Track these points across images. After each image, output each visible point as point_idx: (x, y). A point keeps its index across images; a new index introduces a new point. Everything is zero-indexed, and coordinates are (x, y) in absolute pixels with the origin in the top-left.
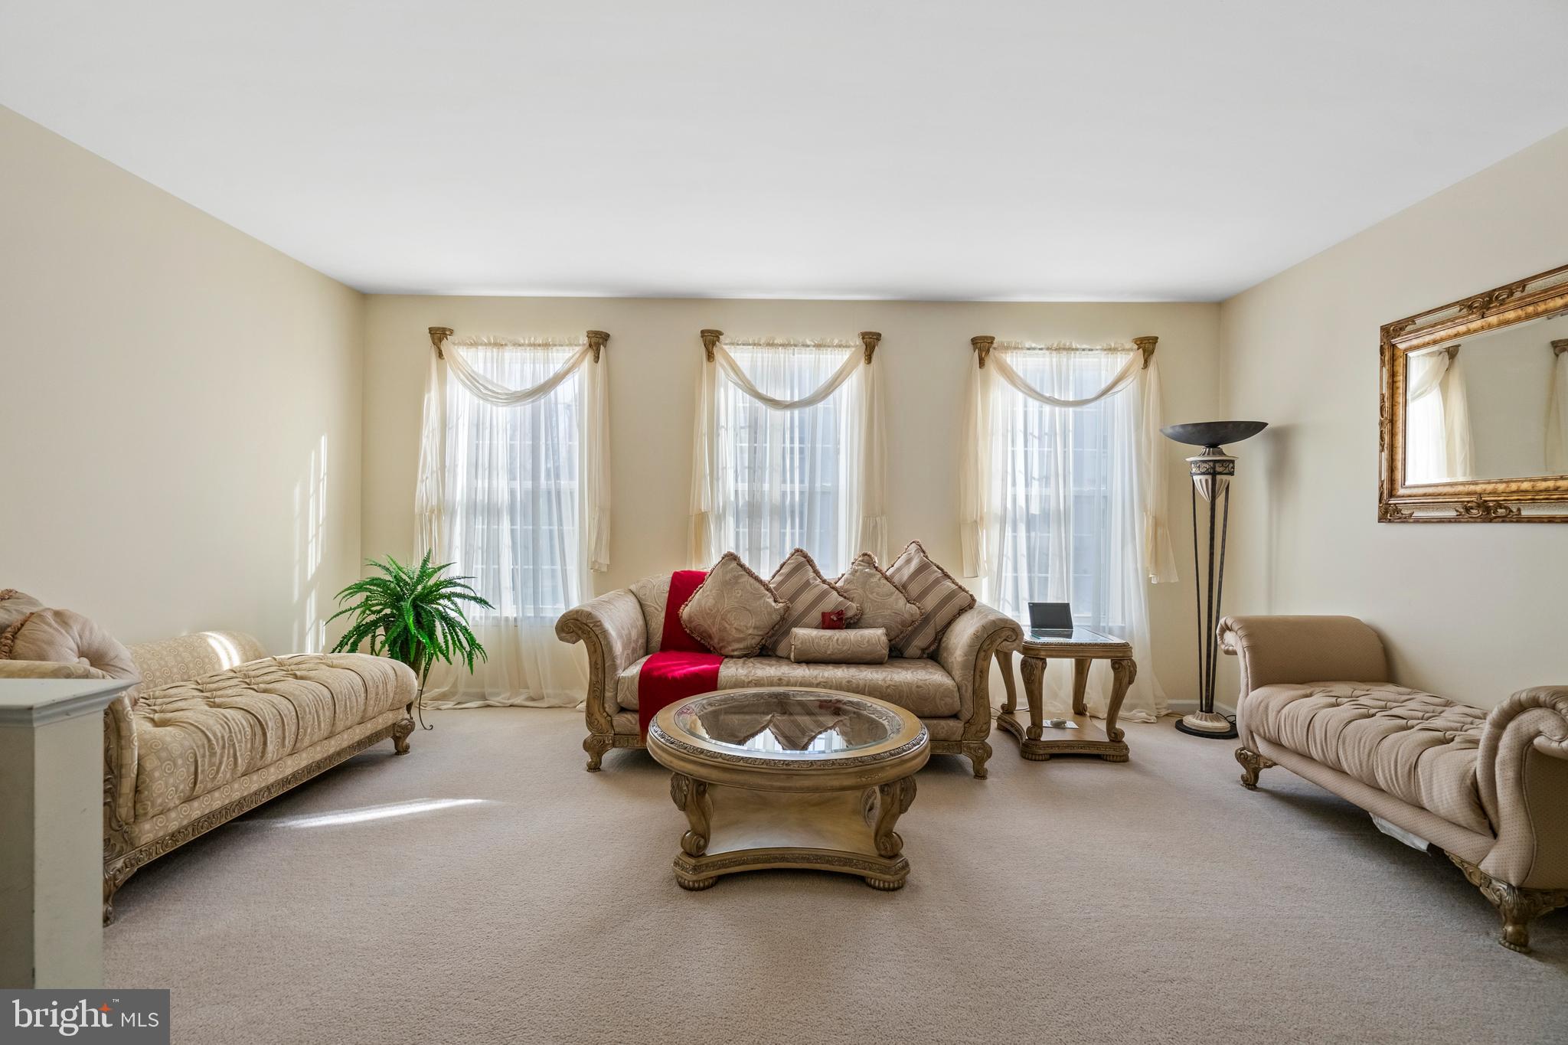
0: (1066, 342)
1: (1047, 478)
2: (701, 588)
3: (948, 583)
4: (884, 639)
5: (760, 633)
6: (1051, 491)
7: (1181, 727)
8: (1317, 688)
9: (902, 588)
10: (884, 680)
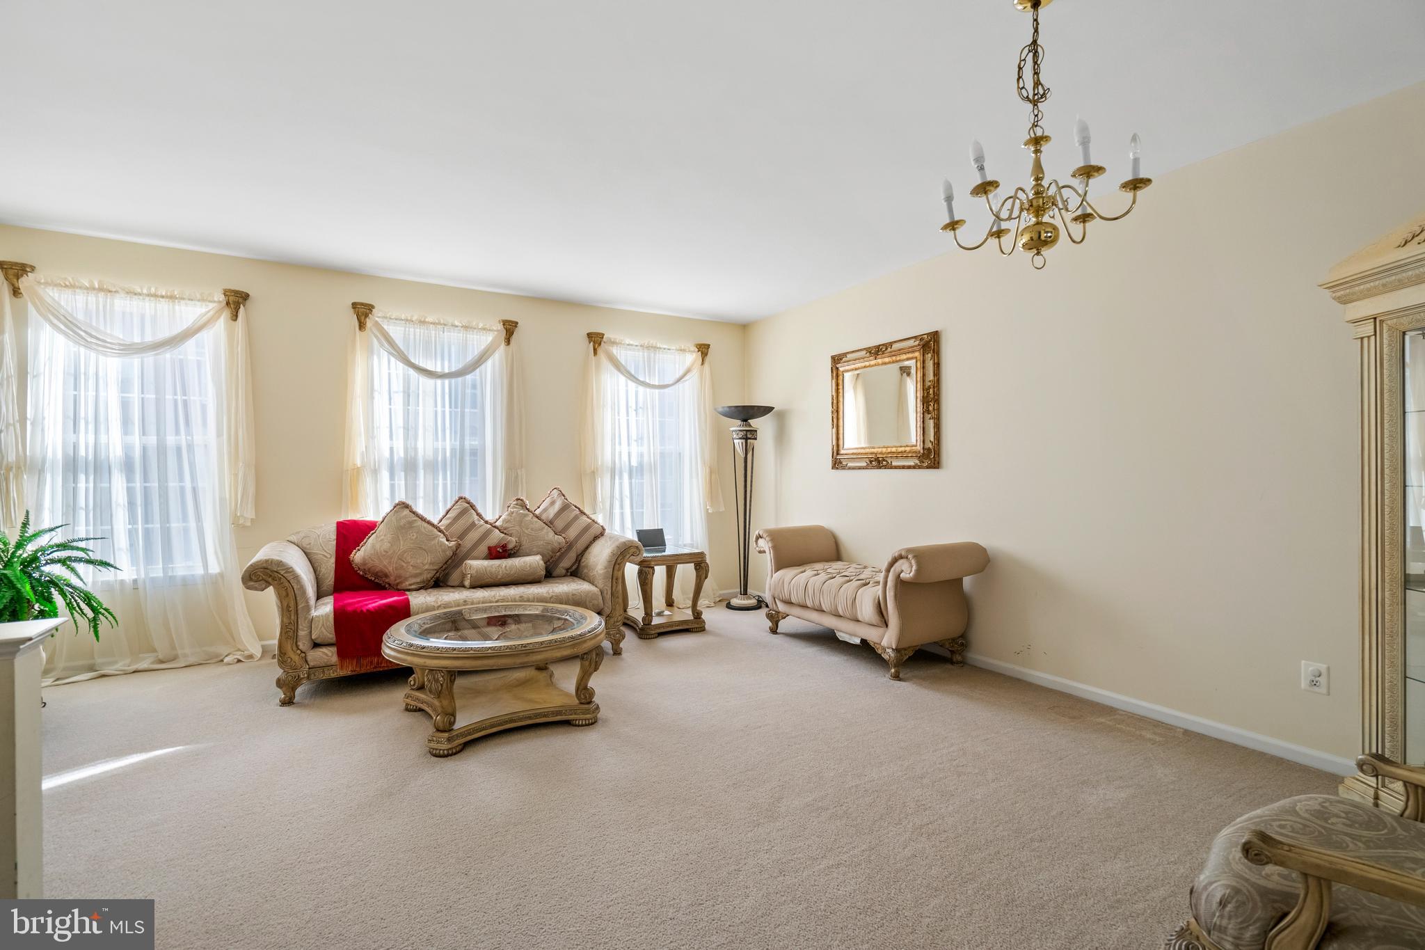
0: (653, 342)
1: (642, 439)
2: (373, 534)
3: (584, 518)
4: (542, 563)
5: (435, 568)
6: (645, 449)
7: (729, 606)
8: (807, 567)
9: (550, 524)
10: (548, 592)
